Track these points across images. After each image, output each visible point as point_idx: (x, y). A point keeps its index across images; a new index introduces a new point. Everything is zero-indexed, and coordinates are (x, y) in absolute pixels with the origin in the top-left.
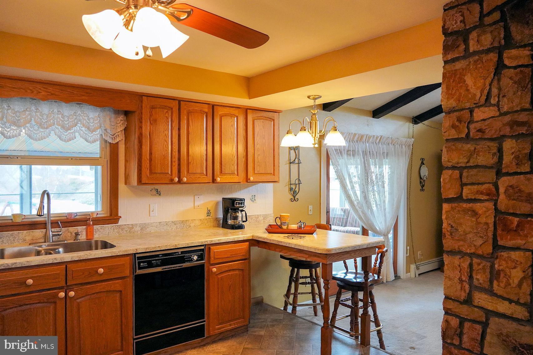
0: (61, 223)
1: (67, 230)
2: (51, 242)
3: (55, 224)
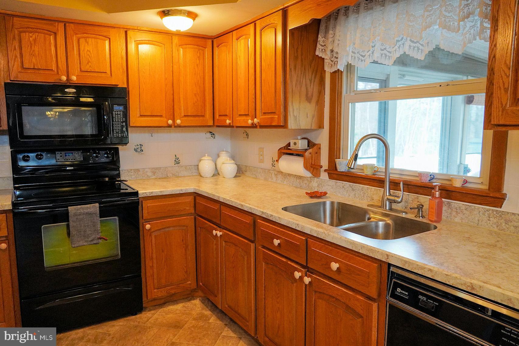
0: (403, 184)
1: (416, 198)
2: (388, 208)
3: (395, 185)
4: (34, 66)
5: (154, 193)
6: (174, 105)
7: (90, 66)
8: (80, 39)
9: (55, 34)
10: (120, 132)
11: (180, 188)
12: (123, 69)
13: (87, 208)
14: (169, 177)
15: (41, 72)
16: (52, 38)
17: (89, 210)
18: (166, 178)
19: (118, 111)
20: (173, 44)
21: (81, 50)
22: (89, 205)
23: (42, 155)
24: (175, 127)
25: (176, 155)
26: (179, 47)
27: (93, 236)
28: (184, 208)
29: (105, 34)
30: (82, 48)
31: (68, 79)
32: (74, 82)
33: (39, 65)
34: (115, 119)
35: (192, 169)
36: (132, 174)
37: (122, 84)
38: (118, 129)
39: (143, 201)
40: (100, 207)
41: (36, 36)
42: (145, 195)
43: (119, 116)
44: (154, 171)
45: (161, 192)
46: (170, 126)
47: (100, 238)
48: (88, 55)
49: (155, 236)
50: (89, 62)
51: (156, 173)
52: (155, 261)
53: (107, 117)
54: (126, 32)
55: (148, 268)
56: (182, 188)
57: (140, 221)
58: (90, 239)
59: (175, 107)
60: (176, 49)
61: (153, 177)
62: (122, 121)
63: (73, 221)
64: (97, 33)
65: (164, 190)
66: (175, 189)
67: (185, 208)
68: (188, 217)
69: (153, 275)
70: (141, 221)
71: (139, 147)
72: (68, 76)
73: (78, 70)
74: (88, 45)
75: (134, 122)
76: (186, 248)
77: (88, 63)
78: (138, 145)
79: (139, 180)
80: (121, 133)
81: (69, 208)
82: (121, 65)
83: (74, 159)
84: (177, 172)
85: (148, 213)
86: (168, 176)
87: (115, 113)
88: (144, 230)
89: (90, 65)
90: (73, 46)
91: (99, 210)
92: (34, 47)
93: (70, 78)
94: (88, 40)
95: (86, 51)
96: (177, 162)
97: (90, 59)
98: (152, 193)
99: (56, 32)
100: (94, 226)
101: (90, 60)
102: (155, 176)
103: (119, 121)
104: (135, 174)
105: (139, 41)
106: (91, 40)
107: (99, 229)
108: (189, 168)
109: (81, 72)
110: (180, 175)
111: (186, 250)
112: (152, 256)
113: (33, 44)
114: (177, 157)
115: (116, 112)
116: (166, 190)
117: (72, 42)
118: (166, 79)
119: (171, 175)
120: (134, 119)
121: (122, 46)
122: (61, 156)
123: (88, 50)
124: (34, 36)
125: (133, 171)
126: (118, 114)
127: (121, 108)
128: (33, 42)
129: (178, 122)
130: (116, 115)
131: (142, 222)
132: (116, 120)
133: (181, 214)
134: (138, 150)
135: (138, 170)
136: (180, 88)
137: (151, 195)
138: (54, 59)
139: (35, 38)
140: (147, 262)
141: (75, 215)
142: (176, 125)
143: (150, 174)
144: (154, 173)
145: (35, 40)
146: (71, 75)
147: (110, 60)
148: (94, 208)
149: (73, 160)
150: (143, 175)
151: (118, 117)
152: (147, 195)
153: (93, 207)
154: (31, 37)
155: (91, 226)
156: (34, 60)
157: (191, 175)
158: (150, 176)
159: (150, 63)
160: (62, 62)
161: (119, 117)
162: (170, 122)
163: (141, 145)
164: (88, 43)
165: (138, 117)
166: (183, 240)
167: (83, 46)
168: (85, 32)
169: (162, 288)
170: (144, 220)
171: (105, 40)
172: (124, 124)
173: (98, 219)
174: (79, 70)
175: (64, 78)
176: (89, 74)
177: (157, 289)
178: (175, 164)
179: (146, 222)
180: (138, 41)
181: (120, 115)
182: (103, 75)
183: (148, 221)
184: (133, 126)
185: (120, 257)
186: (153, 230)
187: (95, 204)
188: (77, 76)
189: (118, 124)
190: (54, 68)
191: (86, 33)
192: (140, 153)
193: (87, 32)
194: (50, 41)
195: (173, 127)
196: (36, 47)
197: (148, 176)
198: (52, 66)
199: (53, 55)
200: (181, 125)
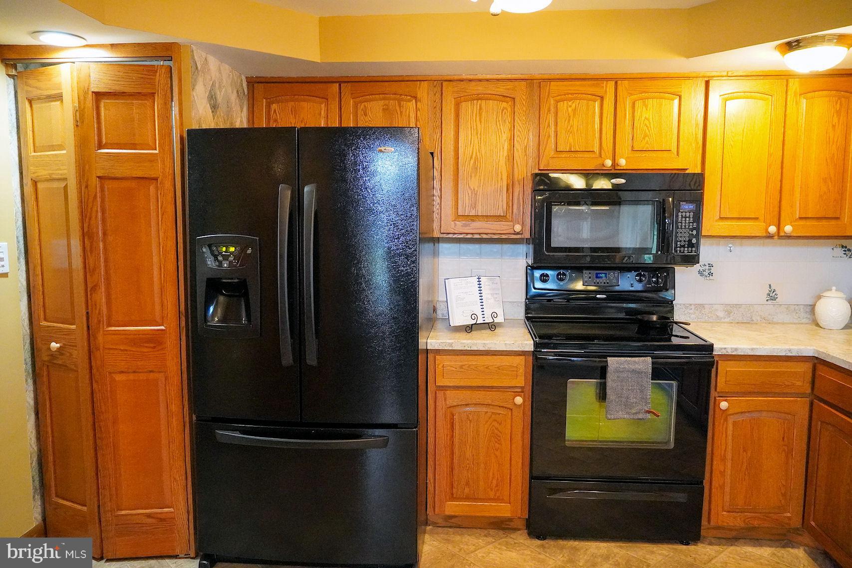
4: (571, 148)
5: (740, 350)
6: (781, 198)
7: (647, 143)
8: (636, 103)
9: (602, 98)
10: (686, 246)
11: (787, 347)
12: (698, 143)
13: (635, 362)
14: (755, 321)
15: (579, 155)
16: (597, 104)
17: (637, 366)
18: (748, 323)
19: (686, 212)
20: (789, 93)
21: (635, 120)
22: (637, 358)
23: (564, 274)
24: (780, 237)
25: (770, 285)
26: (800, 97)
27: (640, 407)
28: (792, 383)
29: (672, 90)
30: (637, 115)
31: (614, 164)
32: (621, 168)
33: (577, 145)
34: (680, 224)
35: (800, 311)
36: (691, 311)
37: (694, 168)
38: (685, 241)
39: (719, 362)
40: (653, 363)
41: (576, 105)
42: (724, 352)
43: (688, 219)
44: (730, 309)
45: (752, 349)
46: (770, 237)
47: (649, 412)
48: (646, 125)
49: (735, 423)
50: (646, 136)
51: (733, 313)
52: (729, 464)
53: (669, 221)
54: (707, 83)
55: (716, 473)
56: (792, 347)
57: (711, 395)
58: (634, 411)
59: (783, 202)
60: (795, 101)
61: (727, 320)
62: (691, 227)
63: (613, 381)
64: (661, 90)
65: (758, 347)
66: (778, 347)
67: (794, 382)
68: (799, 399)
69: (722, 487)
70: (713, 394)
71: (707, 267)
72: (614, 160)
73: (628, 150)
74: (647, 109)
75: (708, 229)
76: (789, 453)
77: (644, 138)
78: (705, 265)
79: (703, 322)
80: (688, 248)
81: (609, 359)
82: (694, 136)
83: (608, 283)
84: (769, 315)
85: (726, 381)
86: (753, 320)
87: (682, 215)
88: (717, 410)
89: (647, 141)
90: (625, 114)
91: (651, 367)
92: (573, 120)
93: (616, 162)
94: (647, 102)
95: (643, 118)
96: (772, 296)
97: (647, 131)
98: (736, 349)
99: (603, 95)
100: (642, 391)
101: (648, 133)
102: (729, 318)
103: (687, 227)
104: (697, 312)
105: (727, 95)
106: (651, 102)
107: (648, 397)
108: (793, 309)
109: (633, 152)
110: (774, 320)
111: (787, 457)
112: (725, 456)
113: (572, 116)
114: (773, 288)
115: (684, 214)
116: (761, 347)
117: (625, 107)
118: (771, 156)
119: (759, 318)
120: (710, 223)
121: (698, 106)
122: (590, 278)
123: (646, 118)
124: (574, 105)
125: (693, 307)
126: (686, 217)
127: (692, 207)
128: (571, 114)
129: (788, 229)
130: (682, 217)
131: (714, 396)
132: (681, 226)
133: (784, 391)
134: (704, 273)
135: (702, 306)
136: (795, 170)
137: (733, 354)
138: (597, 135)
139: (576, 106)
140: (715, 463)
141: (617, 371)
142: (782, 234)
143: (721, 314)
144: (729, 313)
145: (575, 110)
146: (619, 157)
147: (678, 132)
148: (645, 364)
149: (606, 284)
150: (710, 315)
151: (685, 220)
152: (727, 352)
153: (643, 362)
154: (571, 106)
155: (638, 390)
156: (571, 140)
157: (797, 322)
158: (721, 318)
159: (743, 130)
160: (608, 139)
161: (687, 222)
162: (773, 229)
163: (711, 266)
164: (646, 106)
165: (716, 221)
166: (783, 438)
167: (639, 113)
168: (644, 90)
169: (738, 512)
170: (718, 392)
171: (673, 100)
172: (695, 232)
173: (648, 381)
174: (630, 149)
175: (609, 163)
176: (644, 155)
177: (729, 512)
178: (767, 300)
179: (722, 397)
180: (725, 96)
181: (689, 217)
182: (665, 154)
183: (724, 396)
184: (706, 235)
185: (672, 446)
186: (731, 412)
187: (646, 358)
188: (627, 159)
189: (685, 233)
190: (596, 149)
191: (645, 92)
192: (708, 278)
193: (647, 90)
194: (595, 110)
195: (776, 237)
196: (575, 119)
197: (718, 316)
198: (593, 146)
199: (596, 129)
200: (792, 235)
